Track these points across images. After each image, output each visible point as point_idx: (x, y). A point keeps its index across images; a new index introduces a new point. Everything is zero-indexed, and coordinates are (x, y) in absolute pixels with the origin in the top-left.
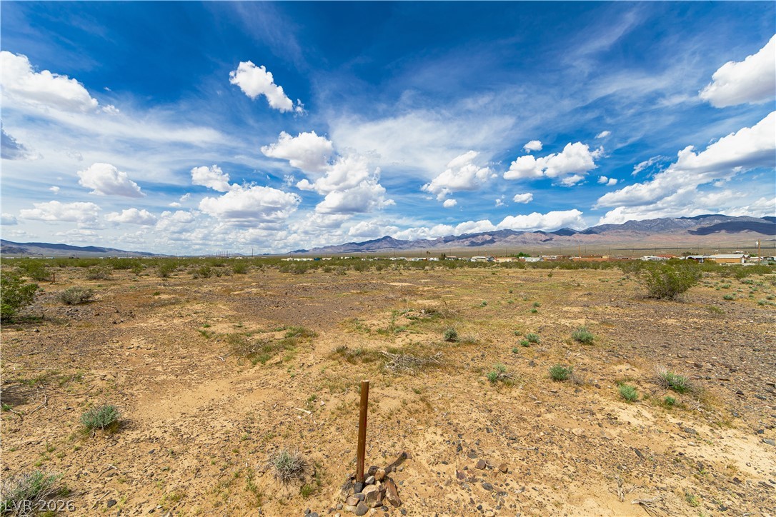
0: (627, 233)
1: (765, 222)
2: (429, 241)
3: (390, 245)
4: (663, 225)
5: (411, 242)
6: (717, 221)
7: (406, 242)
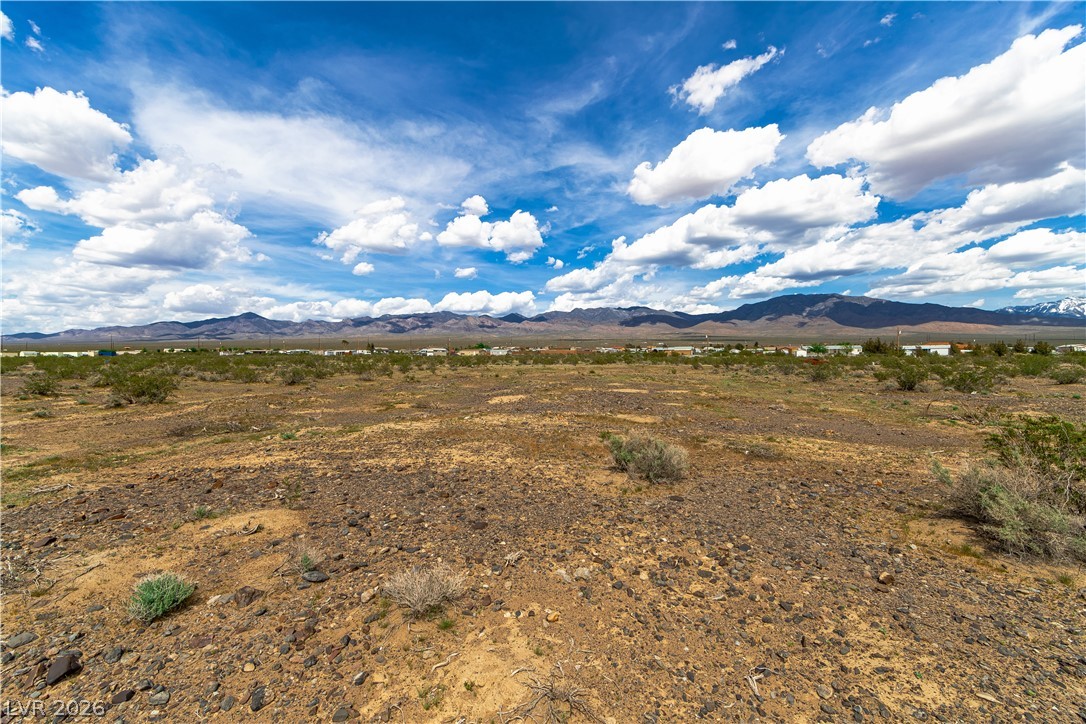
0: (573, 322)
1: (676, 316)
2: (328, 323)
3: (256, 328)
4: (604, 315)
5: (296, 324)
6: (644, 314)
7: (287, 324)
